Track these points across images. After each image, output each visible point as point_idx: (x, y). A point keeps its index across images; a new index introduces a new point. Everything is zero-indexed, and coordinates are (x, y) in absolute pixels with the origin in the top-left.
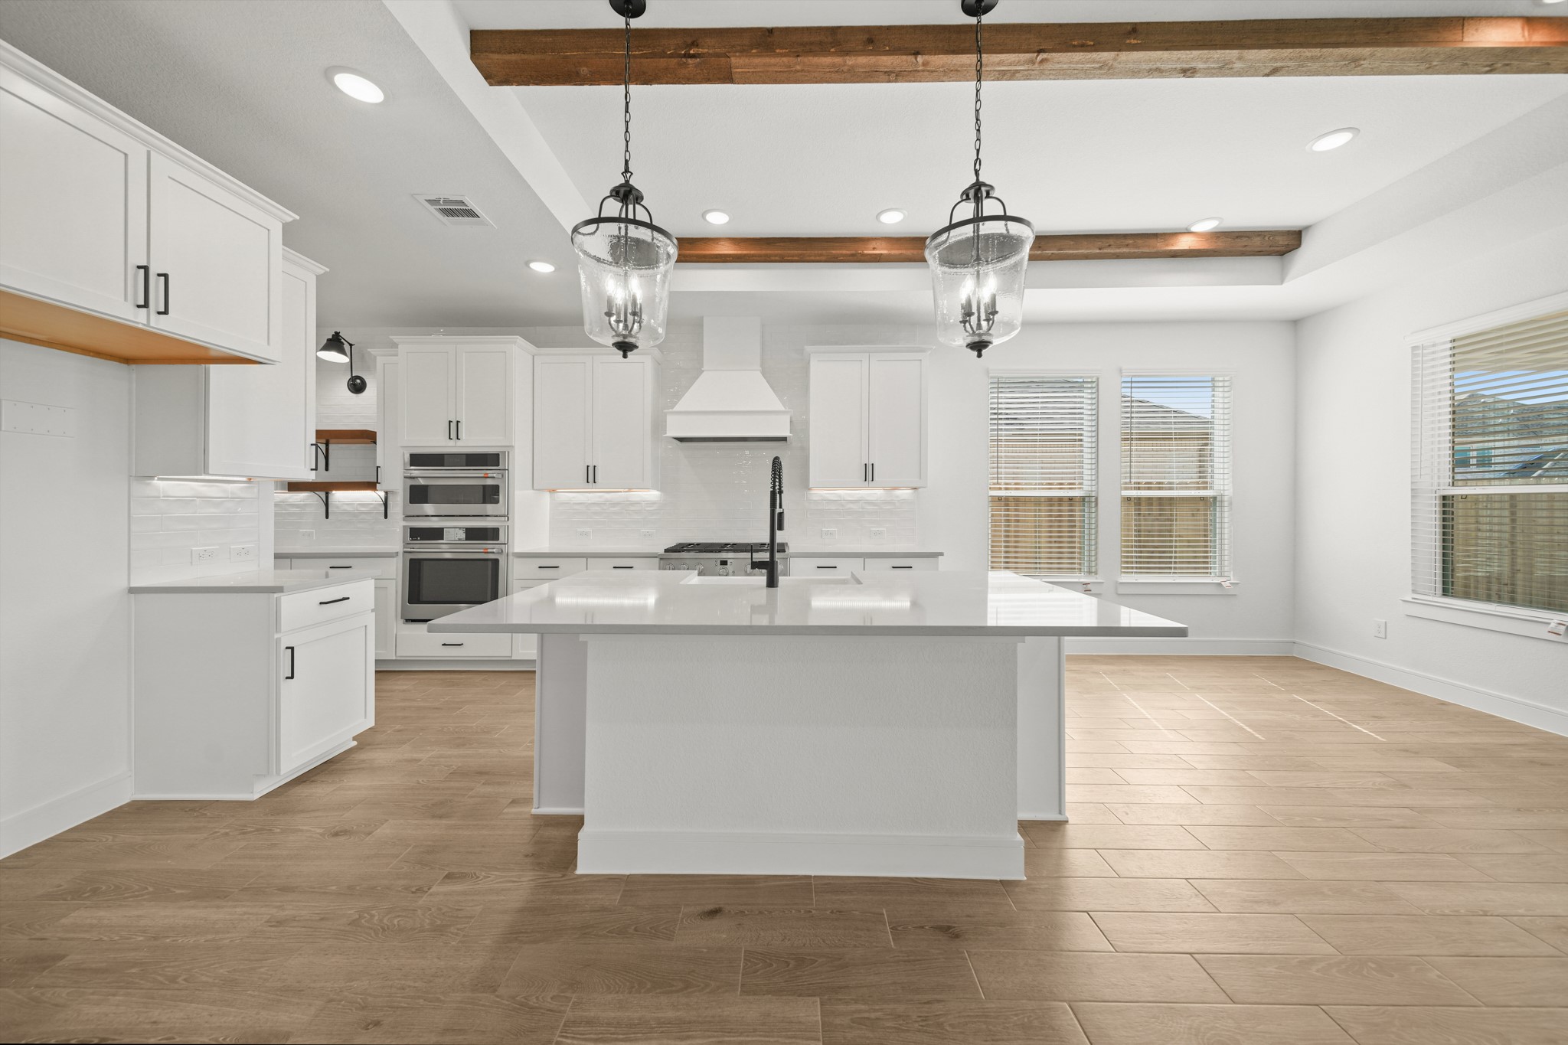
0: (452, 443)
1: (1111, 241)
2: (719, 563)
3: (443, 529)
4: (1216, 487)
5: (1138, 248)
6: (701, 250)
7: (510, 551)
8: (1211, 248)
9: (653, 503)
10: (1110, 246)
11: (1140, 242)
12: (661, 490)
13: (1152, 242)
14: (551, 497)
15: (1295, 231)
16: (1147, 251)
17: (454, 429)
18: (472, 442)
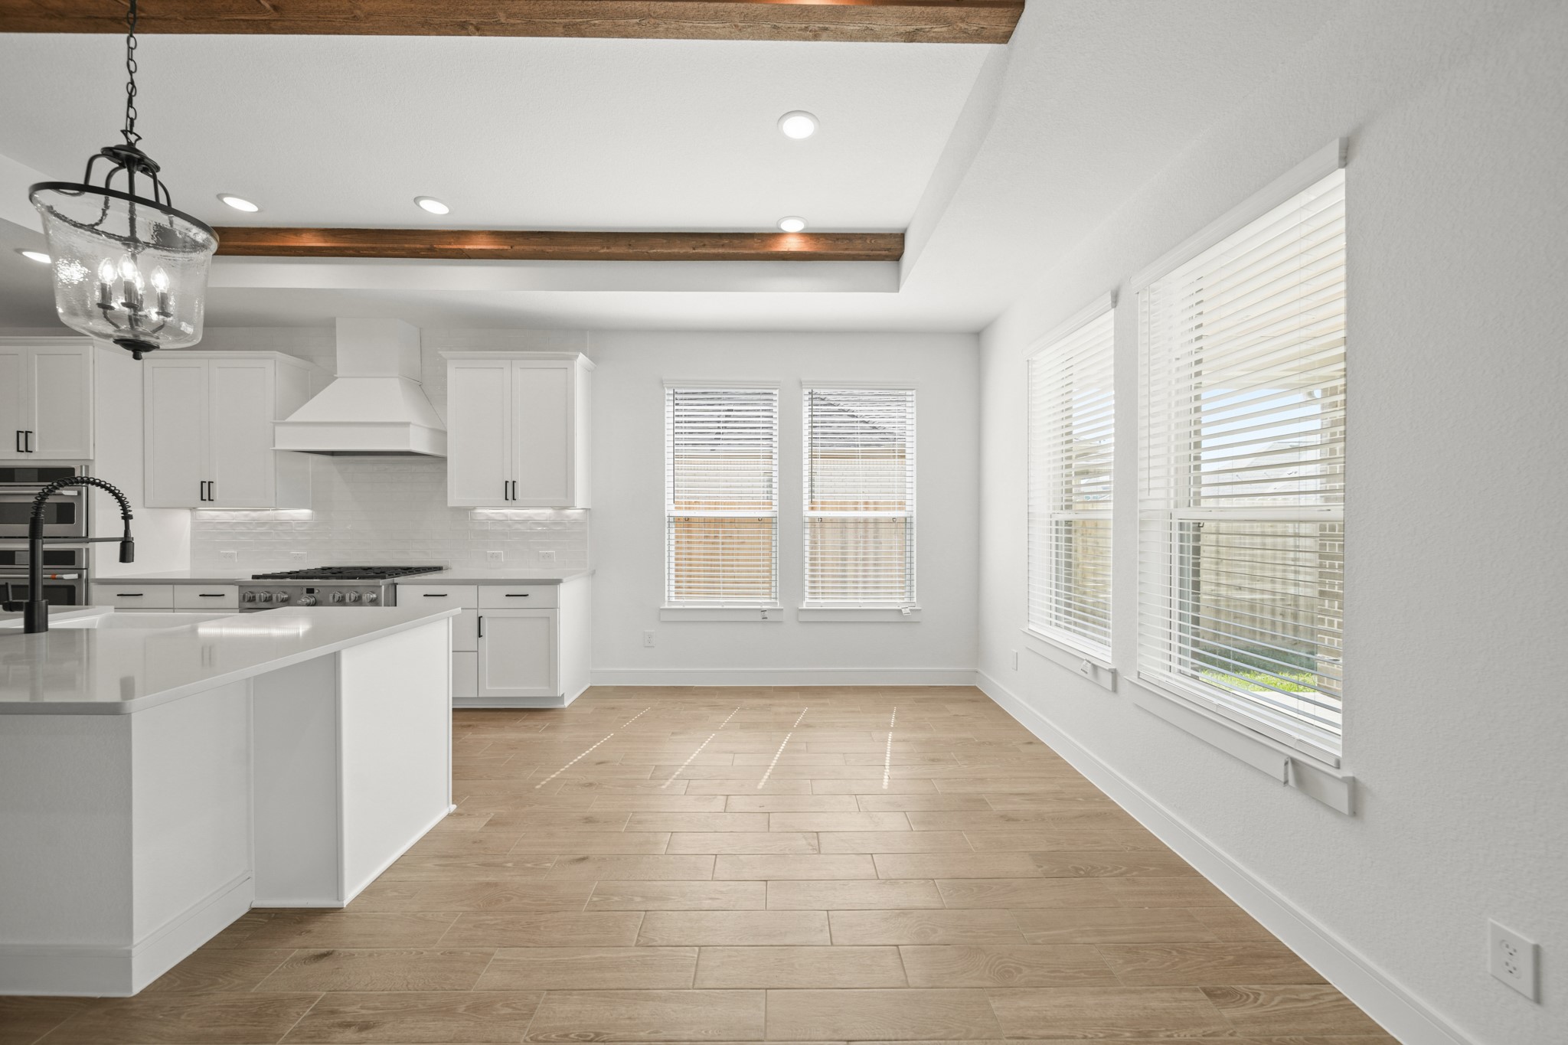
0: (23, 456)
1: (706, 241)
2: (305, 590)
3: (14, 551)
4: (908, 508)
5: (735, 248)
6: (260, 241)
7: (91, 577)
8: (810, 250)
9: (304, 523)
10: (704, 245)
11: (736, 242)
12: (312, 509)
13: (749, 242)
14: (192, 515)
15: (897, 234)
16: (746, 252)
17: (23, 440)
18: (45, 453)
